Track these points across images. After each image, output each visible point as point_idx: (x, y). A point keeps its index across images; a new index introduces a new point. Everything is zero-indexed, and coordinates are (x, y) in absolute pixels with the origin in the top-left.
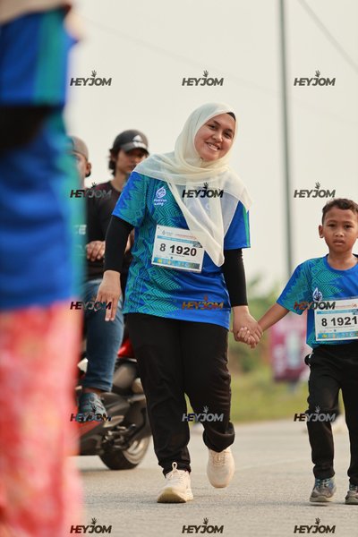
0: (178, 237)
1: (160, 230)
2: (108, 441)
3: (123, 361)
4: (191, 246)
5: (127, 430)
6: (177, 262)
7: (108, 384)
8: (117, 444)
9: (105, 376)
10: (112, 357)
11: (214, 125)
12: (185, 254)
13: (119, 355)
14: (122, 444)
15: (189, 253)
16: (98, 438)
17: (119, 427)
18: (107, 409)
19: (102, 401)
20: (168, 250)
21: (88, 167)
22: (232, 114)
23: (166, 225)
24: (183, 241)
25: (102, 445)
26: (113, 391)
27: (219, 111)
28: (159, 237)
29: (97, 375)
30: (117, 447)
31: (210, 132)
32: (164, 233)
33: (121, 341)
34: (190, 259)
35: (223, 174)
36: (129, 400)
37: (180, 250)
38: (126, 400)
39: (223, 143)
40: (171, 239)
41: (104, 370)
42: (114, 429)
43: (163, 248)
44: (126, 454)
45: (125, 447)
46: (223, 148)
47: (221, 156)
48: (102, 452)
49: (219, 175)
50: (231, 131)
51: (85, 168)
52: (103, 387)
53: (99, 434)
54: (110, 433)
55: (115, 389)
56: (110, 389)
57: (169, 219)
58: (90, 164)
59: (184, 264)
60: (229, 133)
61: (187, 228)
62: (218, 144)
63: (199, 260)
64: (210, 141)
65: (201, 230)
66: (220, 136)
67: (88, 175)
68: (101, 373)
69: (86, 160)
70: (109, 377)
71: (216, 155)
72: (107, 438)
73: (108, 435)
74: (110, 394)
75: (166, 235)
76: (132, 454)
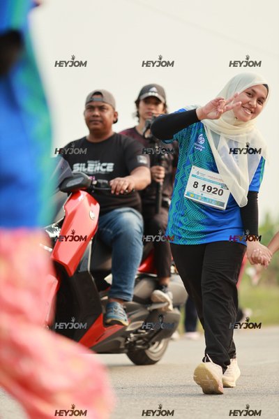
0: (209, 178)
1: (195, 170)
2: (131, 342)
3: (143, 276)
4: (219, 187)
5: (147, 333)
6: (206, 198)
7: (129, 295)
8: (139, 344)
9: (126, 288)
10: (132, 273)
11: (251, 93)
12: (213, 193)
13: (140, 271)
14: (143, 345)
15: (217, 192)
16: (121, 340)
17: (139, 331)
18: (129, 316)
19: (125, 309)
20: (200, 187)
21: (116, 115)
22: (266, 86)
23: (200, 166)
24: (213, 182)
25: (126, 345)
26: (133, 301)
27: (257, 82)
28: (193, 175)
29: (120, 288)
30: (139, 347)
31: (247, 98)
32: (198, 173)
33: (140, 259)
34: (217, 197)
35: (250, 132)
36: (149, 309)
37: (210, 189)
38: (146, 308)
39: (256, 109)
40: (204, 179)
41: (126, 284)
42: (136, 332)
43: (196, 185)
44: (148, 352)
45: (146, 347)
46: (255, 112)
47: (252, 118)
48: (126, 351)
49: (247, 133)
50: (263, 98)
51: (113, 116)
52: (125, 297)
53: (122, 336)
54: (132, 335)
55: (136, 299)
56: (131, 299)
57: (205, 163)
58: (117, 113)
59: (211, 201)
60: (262, 100)
61: (217, 172)
62: (253, 109)
63: (225, 199)
64: (246, 106)
65: (229, 175)
66: (255, 103)
67: (115, 122)
68: (123, 286)
69: (114, 109)
70: (130, 289)
71: (250, 118)
72: (129, 339)
73: (130, 338)
74: (131, 303)
75: (199, 175)
76: (153, 353)
